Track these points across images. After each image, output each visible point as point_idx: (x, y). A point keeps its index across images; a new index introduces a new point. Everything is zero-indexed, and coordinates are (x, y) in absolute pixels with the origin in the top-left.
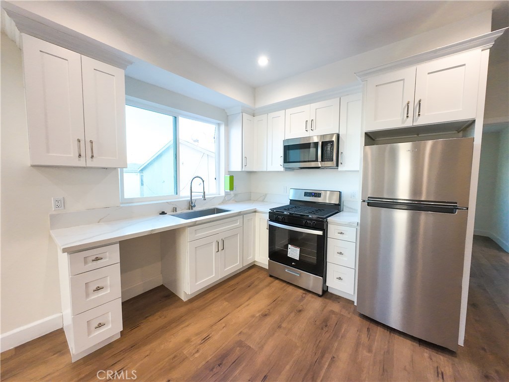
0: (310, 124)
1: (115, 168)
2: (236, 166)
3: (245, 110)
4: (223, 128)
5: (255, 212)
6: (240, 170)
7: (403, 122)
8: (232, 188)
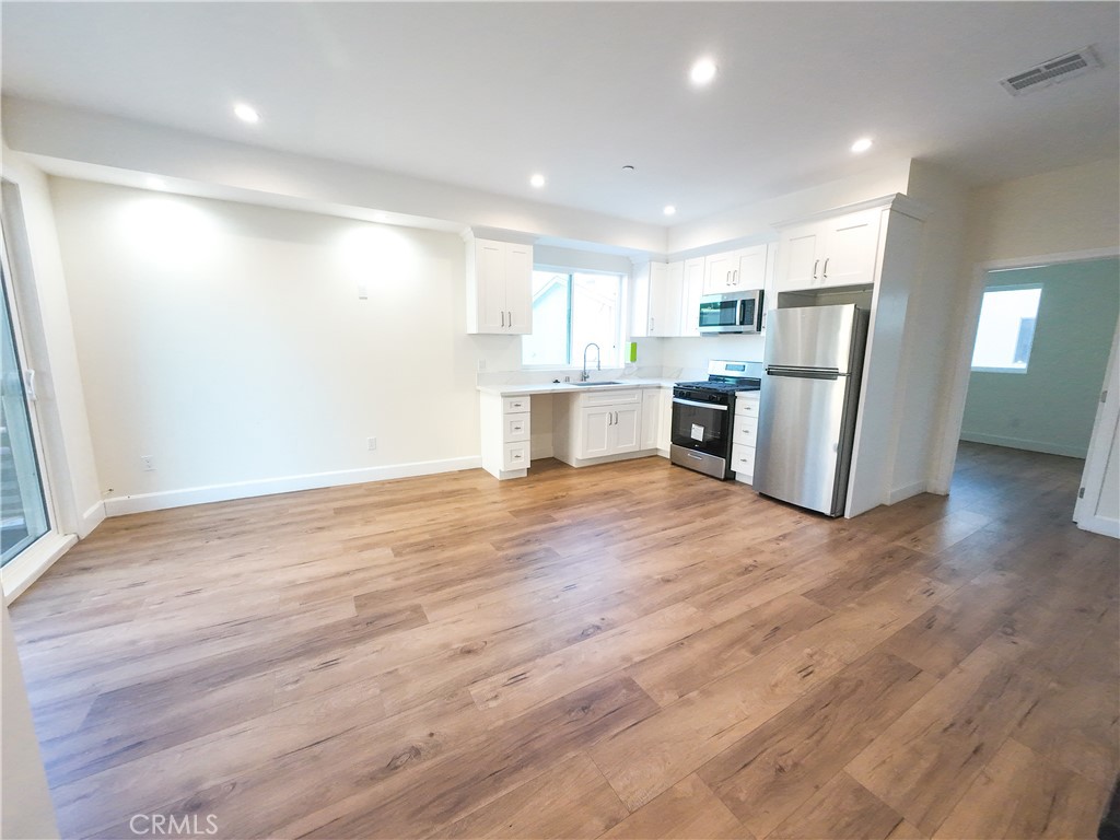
0: (733, 276)
1: (518, 335)
2: (640, 331)
3: (654, 258)
4: (625, 280)
5: (660, 387)
6: (645, 335)
7: (812, 283)
8: (634, 359)
